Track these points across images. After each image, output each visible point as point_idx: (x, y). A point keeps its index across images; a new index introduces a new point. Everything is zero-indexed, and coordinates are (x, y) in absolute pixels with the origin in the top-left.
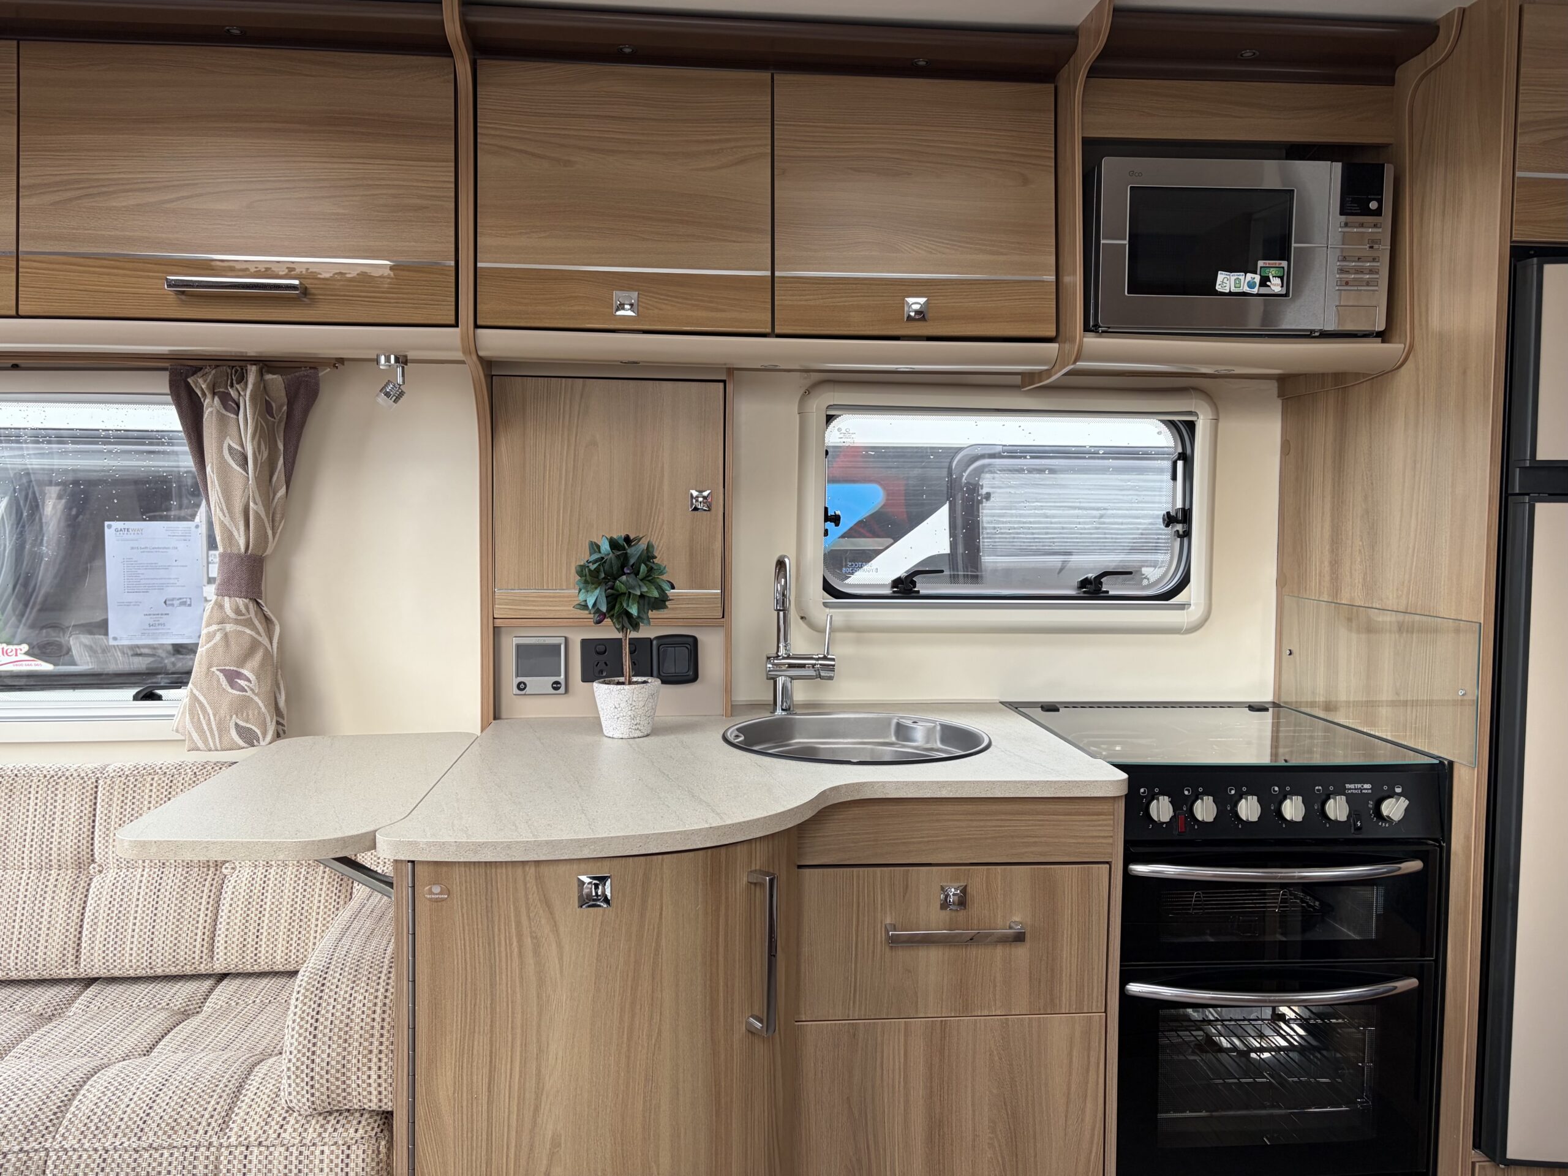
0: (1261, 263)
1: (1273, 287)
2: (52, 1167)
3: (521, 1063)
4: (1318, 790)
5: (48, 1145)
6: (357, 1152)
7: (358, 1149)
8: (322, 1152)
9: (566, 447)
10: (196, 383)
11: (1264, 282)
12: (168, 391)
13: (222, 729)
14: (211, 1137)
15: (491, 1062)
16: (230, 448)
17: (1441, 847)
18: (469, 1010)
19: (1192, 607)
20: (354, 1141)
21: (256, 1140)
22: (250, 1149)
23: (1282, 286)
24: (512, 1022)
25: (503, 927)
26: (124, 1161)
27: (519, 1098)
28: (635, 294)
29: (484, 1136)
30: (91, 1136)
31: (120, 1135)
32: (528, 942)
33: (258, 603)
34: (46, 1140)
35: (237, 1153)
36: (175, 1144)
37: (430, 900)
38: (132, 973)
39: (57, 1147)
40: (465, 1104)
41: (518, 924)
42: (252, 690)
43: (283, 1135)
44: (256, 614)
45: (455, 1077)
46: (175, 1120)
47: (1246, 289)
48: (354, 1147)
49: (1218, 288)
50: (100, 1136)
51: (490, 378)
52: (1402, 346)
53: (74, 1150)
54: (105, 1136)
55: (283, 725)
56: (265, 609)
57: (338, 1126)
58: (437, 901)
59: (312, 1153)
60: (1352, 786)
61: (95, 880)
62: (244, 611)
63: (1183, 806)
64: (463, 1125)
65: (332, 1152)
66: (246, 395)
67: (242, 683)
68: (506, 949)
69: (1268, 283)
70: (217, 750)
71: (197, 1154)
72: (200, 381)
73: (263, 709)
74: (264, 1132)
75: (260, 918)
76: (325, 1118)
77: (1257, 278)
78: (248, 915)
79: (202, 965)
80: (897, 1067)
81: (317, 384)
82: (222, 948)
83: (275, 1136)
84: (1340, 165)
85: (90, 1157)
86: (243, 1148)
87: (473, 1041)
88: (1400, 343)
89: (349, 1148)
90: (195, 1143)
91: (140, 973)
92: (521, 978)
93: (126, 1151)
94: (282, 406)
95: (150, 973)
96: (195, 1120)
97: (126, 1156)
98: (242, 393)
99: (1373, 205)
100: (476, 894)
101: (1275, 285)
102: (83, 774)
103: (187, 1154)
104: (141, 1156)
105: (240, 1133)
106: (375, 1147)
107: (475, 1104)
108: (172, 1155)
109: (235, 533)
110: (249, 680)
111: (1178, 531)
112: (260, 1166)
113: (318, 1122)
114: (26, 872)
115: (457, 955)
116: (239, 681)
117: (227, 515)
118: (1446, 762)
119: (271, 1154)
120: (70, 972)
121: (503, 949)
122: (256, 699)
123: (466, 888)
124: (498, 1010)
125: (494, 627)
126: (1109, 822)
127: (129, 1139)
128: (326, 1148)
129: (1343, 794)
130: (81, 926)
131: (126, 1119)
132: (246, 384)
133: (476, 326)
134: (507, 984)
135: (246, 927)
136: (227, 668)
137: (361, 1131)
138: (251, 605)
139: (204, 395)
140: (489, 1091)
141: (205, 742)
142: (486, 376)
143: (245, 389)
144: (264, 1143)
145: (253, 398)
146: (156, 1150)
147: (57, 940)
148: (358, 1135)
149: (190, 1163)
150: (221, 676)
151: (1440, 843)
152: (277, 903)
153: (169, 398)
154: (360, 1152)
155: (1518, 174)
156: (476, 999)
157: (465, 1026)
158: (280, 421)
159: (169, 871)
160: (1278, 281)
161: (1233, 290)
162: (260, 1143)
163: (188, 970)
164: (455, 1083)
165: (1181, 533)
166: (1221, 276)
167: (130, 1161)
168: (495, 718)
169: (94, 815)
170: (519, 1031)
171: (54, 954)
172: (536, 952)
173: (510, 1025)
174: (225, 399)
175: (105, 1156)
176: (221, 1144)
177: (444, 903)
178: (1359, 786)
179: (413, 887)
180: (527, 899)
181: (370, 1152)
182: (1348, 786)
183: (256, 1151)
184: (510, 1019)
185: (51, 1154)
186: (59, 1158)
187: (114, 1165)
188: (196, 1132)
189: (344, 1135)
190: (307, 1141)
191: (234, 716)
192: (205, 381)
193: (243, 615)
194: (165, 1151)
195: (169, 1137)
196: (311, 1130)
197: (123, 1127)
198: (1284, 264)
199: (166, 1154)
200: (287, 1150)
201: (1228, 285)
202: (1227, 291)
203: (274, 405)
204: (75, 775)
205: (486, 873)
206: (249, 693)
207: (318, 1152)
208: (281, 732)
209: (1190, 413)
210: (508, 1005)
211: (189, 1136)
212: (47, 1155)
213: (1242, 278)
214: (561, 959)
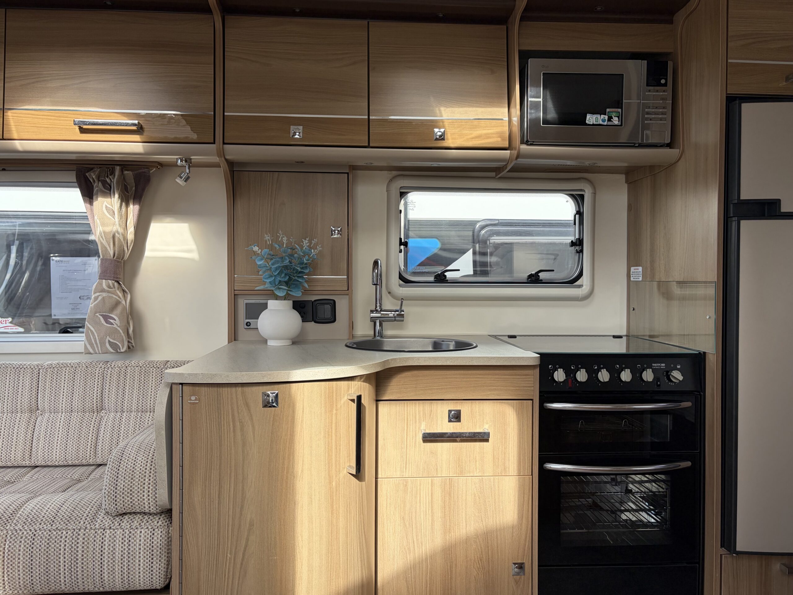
0: (608, 110)
1: (614, 122)
2: (9, 538)
3: (234, 484)
4: (639, 367)
5: (7, 528)
6: (158, 532)
7: (158, 530)
8: (141, 532)
9: (270, 205)
10: (90, 175)
11: (610, 119)
12: (75, 181)
13: (102, 343)
14: (86, 525)
15: (220, 484)
16: (106, 207)
17: (700, 395)
18: (209, 457)
19: (584, 287)
20: (156, 527)
21: (108, 526)
22: (105, 531)
23: (619, 121)
24: (230, 464)
25: (225, 417)
26: (44, 535)
27: (233, 502)
28: (301, 127)
29: (217, 520)
30: (29, 524)
31: (43, 524)
32: (238, 424)
33: (119, 284)
34: (7, 526)
35: (99, 532)
36: (69, 528)
37: (190, 403)
38: (57, 464)
39: (12, 529)
40: (207, 504)
41: (233, 415)
42: (116, 324)
43: (122, 524)
44: (118, 289)
45: (202, 490)
46: (70, 517)
47: (601, 123)
48: (156, 530)
49: (587, 122)
50: (33, 524)
51: (232, 172)
52: (679, 150)
53: (20, 530)
54: (35, 524)
55: (131, 343)
56: (123, 286)
57: (149, 520)
58: (194, 404)
59: (136, 532)
60: (656, 365)
61: (39, 419)
62: (112, 286)
63: (570, 374)
64: (206, 515)
65: (146, 532)
66: (114, 180)
67: (112, 321)
68: (227, 428)
69: (612, 120)
70: (100, 353)
71: (80, 533)
72: (92, 174)
73: (122, 334)
74: (113, 523)
75: (118, 437)
76: (143, 516)
77: (606, 117)
78: (112, 436)
79: (91, 460)
80: (428, 502)
81: (149, 176)
82: (100, 451)
83: (118, 524)
84: (646, 61)
85: (27, 533)
86: (102, 530)
87: (211, 473)
88: (678, 149)
89: (154, 530)
90: (79, 528)
91: (61, 463)
92: (234, 442)
93: (45, 531)
94: (132, 187)
95: (66, 463)
96: (79, 517)
97: (45, 533)
98: (112, 180)
99: (663, 81)
100: (212, 401)
101: (615, 121)
102: (32, 367)
103: (75, 533)
104: (52, 533)
105: (101, 523)
106: (167, 530)
107: (212, 504)
108: (67, 533)
109: (108, 248)
110: (115, 320)
111: (577, 250)
112: (110, 539)
113: (139, 518)
114: (5, 415)
115: (203, 431)
116: (110, 320)
117: (104, 239)
118: (702, 352)
119: (116, 533)
120: (27, 463)
121: (225, 428)
122: (119, 329)
123: (208, 398)
124: (223, 458)
125: (235, 295)
126: (531, 379)
127: (47, 525)
128: (142, 530)
129: (651, 368)
130: (32, 441)
131: (46, 517)
132: (114, 176)
133: (224, 143)
134: (227, 445)
135: (112, 441)
136: (104, 314)
137: (160, 523)
138: (116, 284)
139: (94, 181)
140: (219, 498)
141: (94, 349)
142: (230, 171)
143: (114, 179)
144: (112, 528)
145: (118, 182)
146: (60, 530)
147: (20, 447)
148: (159, 524)
149: (76, 537)
150: (101, 318)
151: (700, 393)
152: (127, 430)
153: (76, 184)
154: (159, 532)
155: (729, 61)
156: (212, 453)
157: (207, 466)
158: (131, 195)
159: (75, 414)
160: (617, 119)
161: (595, 123)
162: (110, 528)
163: (84, 462)
164: (202, 494)
165: (578, 251)
166: (589, 116)
167: (47, 535)
168: (235, 340)
169: (38, 387)
170: (233, 468)
171: (19, 455)
172: (242, 429)
173: (229, 466)
174: (104, 183)
175: (35, 533)
176: (91, 528)
177: (197, 405)
178: (659, 365)
179: (182, 397)
180: (237, 403)
181: (164, 532)
182: (653, 365)
183: (108, 532)
184: (229, 462)
185: (9, 532)
186: (13, 534)
187: (39, 537)
188: (80, 523)
189: (152, 524)
190: (133, 527)
191: (108, 337)
192: (95, 174)
193: (112, 288)
194: (64, 531)
195: (67, 525)
196: (136, 522)
197: (44, 520)
198: (620, 110)
199: (64, 533)
200: (124, 531)
201: (592, 121)
202: (592, 124)
203: (128, 186)
204: (29, 367)
205: (217, 390)
206: (115, 326)
207: (138, 532)
208: (131, 347)
209: (581, 190)
210: (228, 455)
211: (76, 524)
212: (7, 533)
213: (599, 117)
214: (254, 433)
